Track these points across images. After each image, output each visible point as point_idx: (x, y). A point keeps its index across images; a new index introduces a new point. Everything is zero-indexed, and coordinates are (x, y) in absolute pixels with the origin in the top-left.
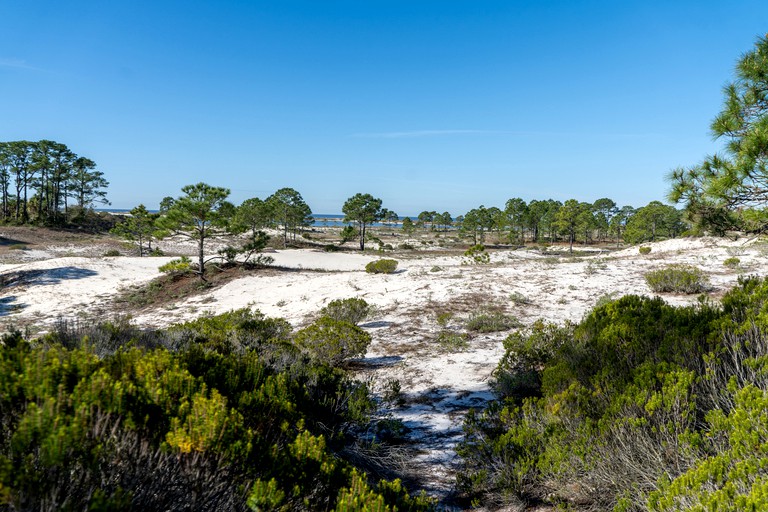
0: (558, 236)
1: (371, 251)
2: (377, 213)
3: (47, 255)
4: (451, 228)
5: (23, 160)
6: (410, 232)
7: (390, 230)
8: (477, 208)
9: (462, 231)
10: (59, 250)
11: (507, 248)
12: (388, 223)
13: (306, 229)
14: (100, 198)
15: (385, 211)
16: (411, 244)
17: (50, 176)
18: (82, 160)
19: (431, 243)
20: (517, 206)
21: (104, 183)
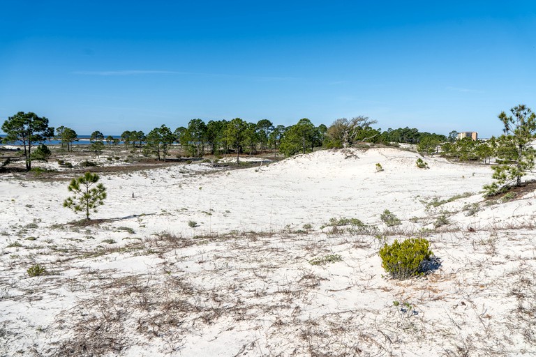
0: (231, 148)
20: (197, 125)
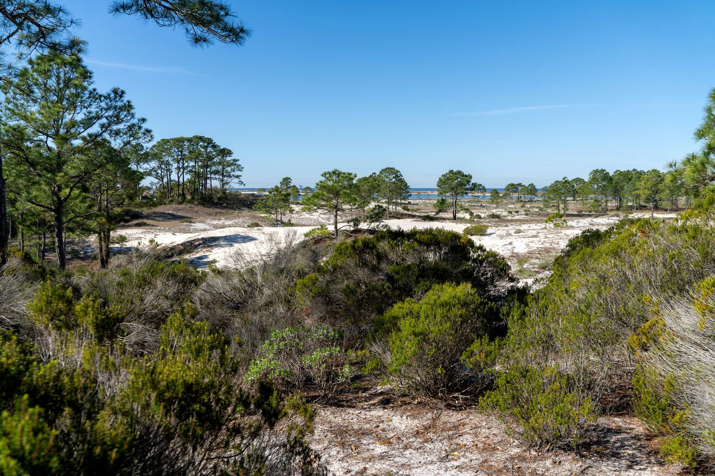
0: (642, 203)
1: (462, 220)
2: (468, 186)
3: (208, 227)
4: (536, 199)
5: (181, 152)
6: (497, 203)
7: (478, 202)
8: (560, 179)
9: (546, 201)
10: (215, 222)
11: (590, 216)
12: (476, 194)
13: (403, 202)
14: (236, 180)
15: (475, 185)
16: (498, 213)
17: (200, 163)
18: (224, 150)
19: (517, 212)
20: (601, 176)
21: (240, 168)
